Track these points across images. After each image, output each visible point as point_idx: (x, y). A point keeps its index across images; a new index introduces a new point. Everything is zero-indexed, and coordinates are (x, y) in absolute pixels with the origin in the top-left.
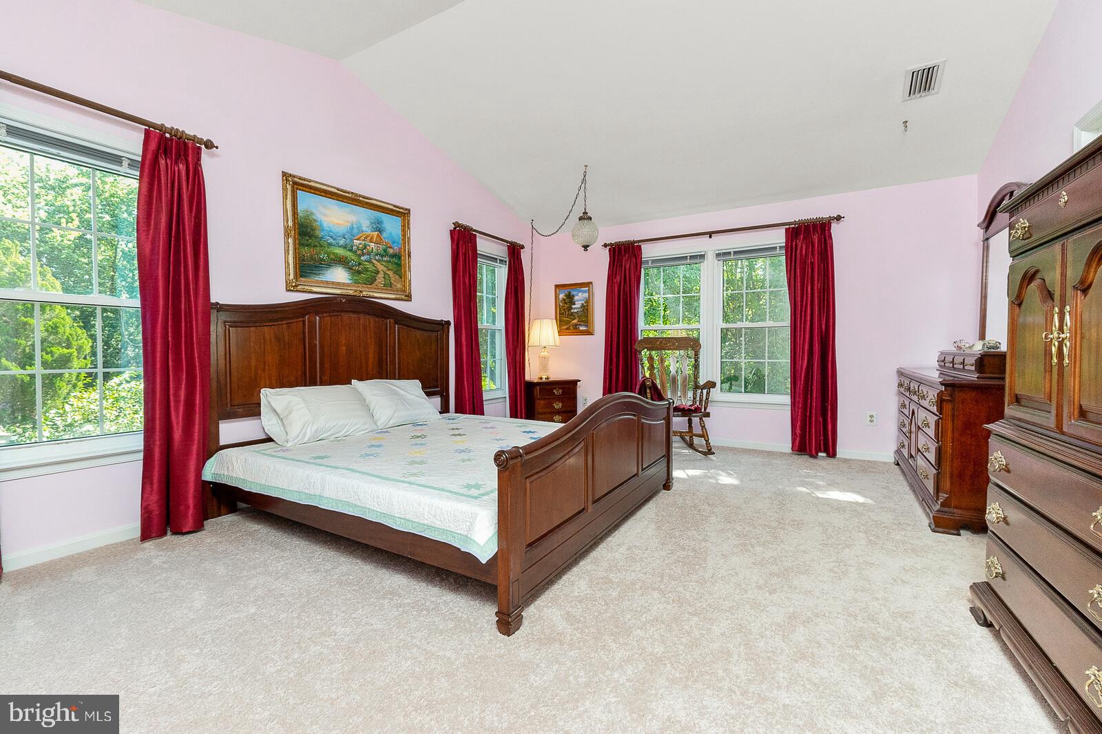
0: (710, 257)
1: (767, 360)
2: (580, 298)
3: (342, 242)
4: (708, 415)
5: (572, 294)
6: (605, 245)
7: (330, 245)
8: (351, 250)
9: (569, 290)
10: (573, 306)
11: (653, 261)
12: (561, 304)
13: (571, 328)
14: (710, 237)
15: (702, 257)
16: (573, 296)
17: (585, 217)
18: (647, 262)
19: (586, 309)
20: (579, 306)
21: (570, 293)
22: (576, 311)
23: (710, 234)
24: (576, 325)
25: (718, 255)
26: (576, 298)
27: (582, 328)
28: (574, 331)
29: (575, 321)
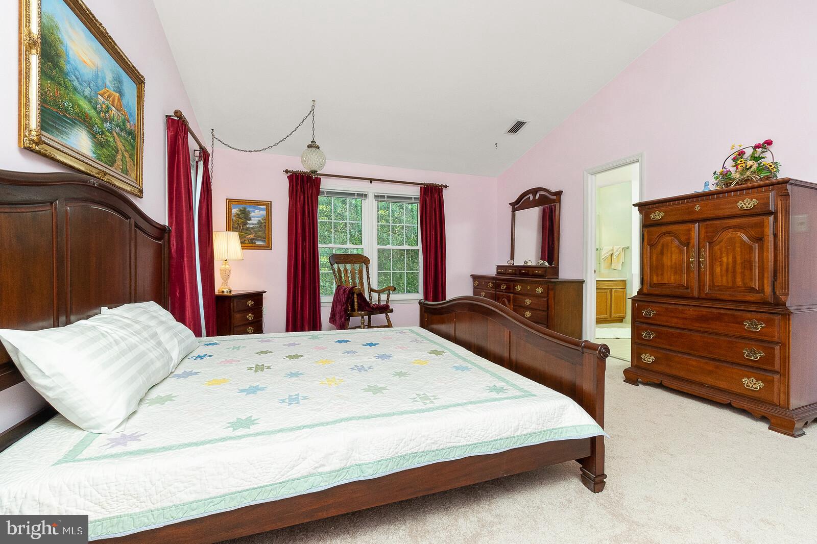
0: (371, 197)
1: (405, 271)
2: (256, 216)
3: (87, 92)
4: (392, 311)
5: (247, 210)
6: (287, 171)
7: (75, 89)
8: (95, 108)
9: (243, 206)
10: (249, 222)
11: (328, 193)
12: (234, 218)
13: (247, 242)
14: (371, 182)
15: (366, 196)
16: (249, 212)
17: (313, 146)
18: (323, 192)
19: (266, 226)
20: (256, 222)
21: (245, 209)
22: (252, 226)
23: (371, 180)
24: (252, 240)
25: (376, 196)
26: (252, 214)
27: (259, 243)
28: (249, 245)
29: (251, 236)
